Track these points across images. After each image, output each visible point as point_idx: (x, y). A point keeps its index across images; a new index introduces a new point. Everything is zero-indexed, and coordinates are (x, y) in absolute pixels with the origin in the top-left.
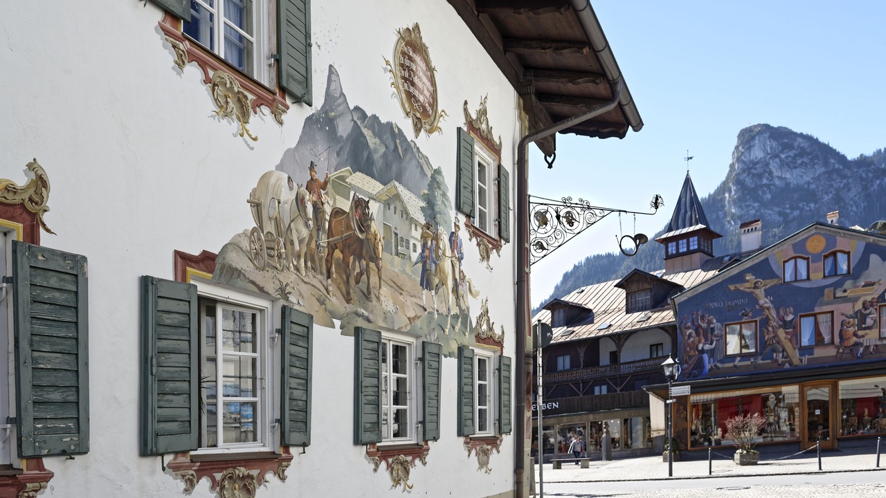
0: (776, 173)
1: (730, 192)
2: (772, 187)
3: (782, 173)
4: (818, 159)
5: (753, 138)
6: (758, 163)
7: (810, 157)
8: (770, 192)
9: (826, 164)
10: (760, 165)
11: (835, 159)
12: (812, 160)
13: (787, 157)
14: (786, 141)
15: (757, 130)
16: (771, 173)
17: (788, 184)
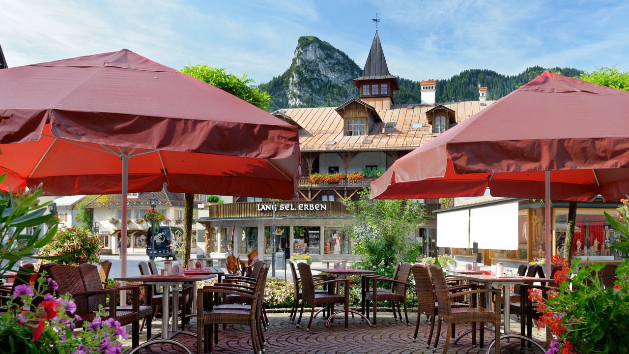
0: (323, 73)
1: (293, 77)
2: (320, 81)
3: (326, 72)
4: (348, 69)
5: (308, 45)
6: (311, 62)
7: (343, 67)
8: (318, 84)
9: (352, 73)
10: (313, 64)
11: (358, 72)
12: (344, 69)
13: (329, 63)
14: (329, 52)
15: (311, 39)
16: (319, 72)
17: (330, 81)
